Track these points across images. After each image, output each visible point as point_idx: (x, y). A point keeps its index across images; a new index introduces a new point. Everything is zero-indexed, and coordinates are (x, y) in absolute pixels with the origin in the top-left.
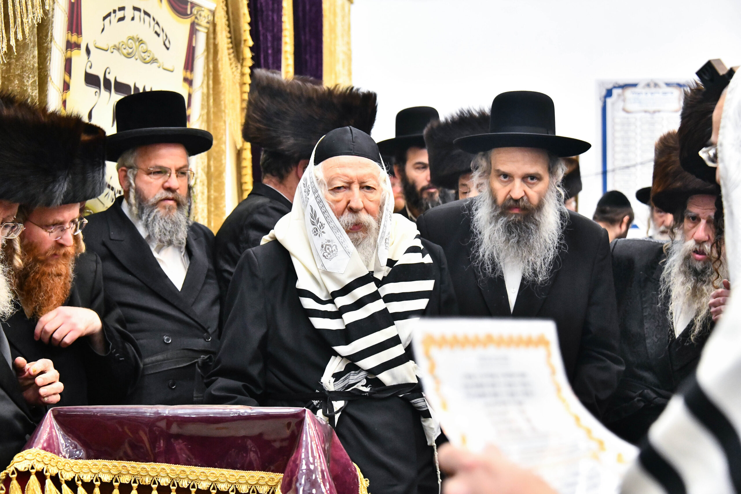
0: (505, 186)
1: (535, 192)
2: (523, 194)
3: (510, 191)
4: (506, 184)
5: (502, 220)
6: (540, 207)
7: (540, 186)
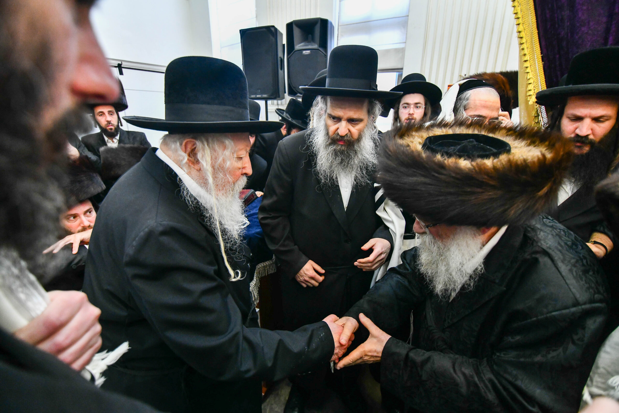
0: (335, 124)
1: (356, 129)
2: (348, 131)
3: (338, 128)
4: (336, 123)
5: (332, 148)
6: (359, 139)
7: (360, 126)
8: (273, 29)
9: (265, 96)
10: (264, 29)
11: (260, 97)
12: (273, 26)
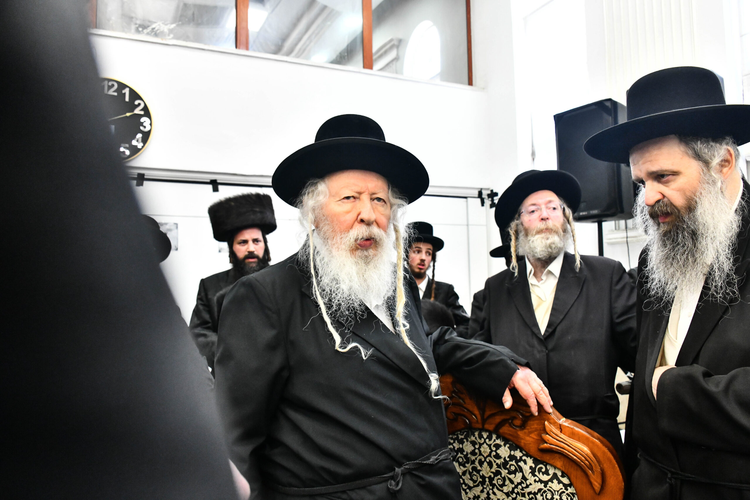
8: (608, 104)
9: (595, 212)
10: (594, 107)
11: (585, 215)
12: (610, 100)
